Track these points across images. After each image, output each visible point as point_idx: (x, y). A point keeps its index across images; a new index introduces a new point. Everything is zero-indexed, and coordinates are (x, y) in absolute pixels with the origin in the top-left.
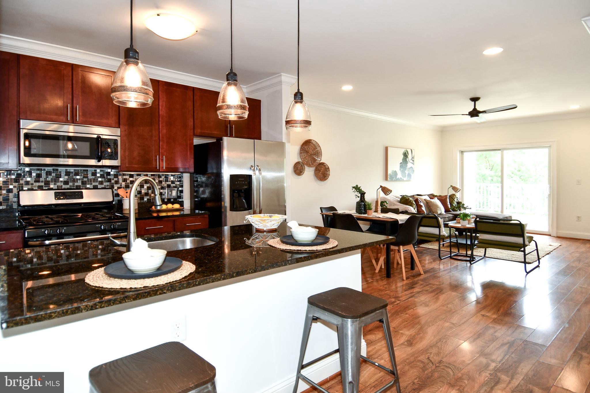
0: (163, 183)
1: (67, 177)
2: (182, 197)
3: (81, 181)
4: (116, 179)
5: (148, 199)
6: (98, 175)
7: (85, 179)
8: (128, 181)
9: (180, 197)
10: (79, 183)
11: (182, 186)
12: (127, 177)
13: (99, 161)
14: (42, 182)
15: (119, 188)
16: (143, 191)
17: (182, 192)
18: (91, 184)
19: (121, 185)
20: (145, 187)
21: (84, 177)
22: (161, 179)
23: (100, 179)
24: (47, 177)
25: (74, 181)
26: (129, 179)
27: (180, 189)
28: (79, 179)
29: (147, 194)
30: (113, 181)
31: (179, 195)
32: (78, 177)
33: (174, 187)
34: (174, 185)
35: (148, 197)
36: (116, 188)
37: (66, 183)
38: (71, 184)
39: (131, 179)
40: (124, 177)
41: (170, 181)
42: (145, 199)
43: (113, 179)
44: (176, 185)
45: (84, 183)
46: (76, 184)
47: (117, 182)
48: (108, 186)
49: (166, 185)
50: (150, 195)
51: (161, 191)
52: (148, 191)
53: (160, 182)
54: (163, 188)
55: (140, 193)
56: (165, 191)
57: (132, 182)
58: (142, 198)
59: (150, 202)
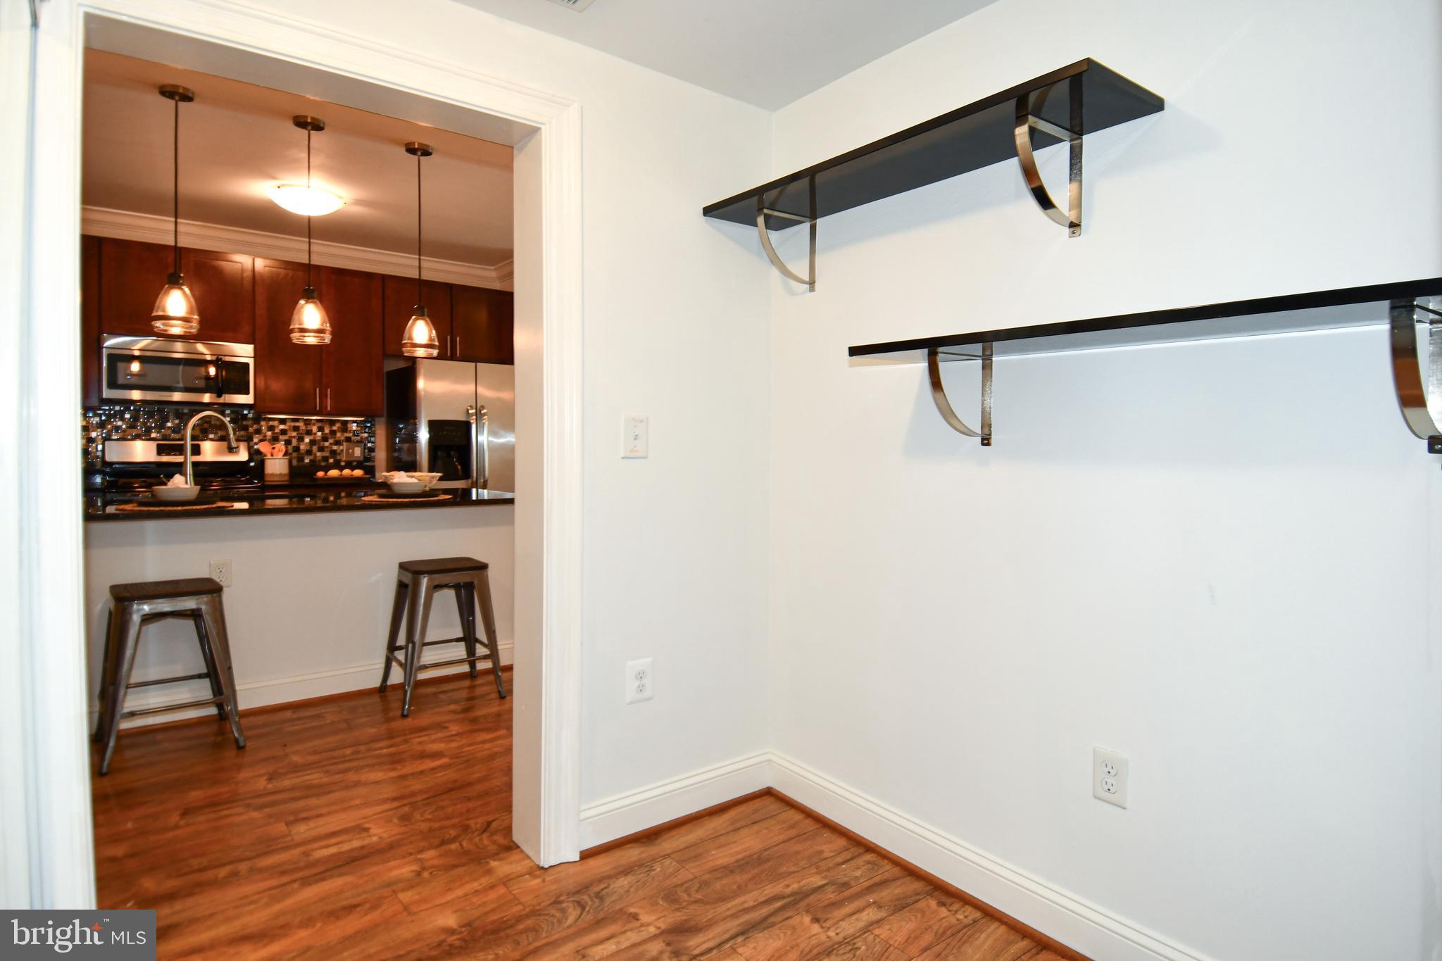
0: (339, 435)
2: (372, 458)
5: (311, 460)
8: (277, 430)
9: (368, 458)
11: (372, 441)
12: (276, 423)
13: (219, 396)
14: (140, 427)
15: (261, 441)
16: (302, 447)
17: (372, 450)
18: (215, 433)
19: (265, 436)
20: (307, 440)
22: (334, 428)
27: (369, 445)
29: (309, 452)
30: (251, 430)
31: (366, 455)
33: (358, 442)
34: (358, 438)
35: (311, 456)
36: (256, 440)
39: (282, 427)
40: (271, 423)
41: (350, 432)
42: (307, 461)
43: (252, 427)
44: (362, 438)
47: (258, 431)
48: (242, 436)
49: (342, 438)
50: (315, 454)
51: (335, 448)
52: (311, 447)
53: (333, 433)
54: (338, 443)
55: (297, 449)
56: (341, 448)
57: (284, 432)
58: (301, 459)
59: (315, 466)
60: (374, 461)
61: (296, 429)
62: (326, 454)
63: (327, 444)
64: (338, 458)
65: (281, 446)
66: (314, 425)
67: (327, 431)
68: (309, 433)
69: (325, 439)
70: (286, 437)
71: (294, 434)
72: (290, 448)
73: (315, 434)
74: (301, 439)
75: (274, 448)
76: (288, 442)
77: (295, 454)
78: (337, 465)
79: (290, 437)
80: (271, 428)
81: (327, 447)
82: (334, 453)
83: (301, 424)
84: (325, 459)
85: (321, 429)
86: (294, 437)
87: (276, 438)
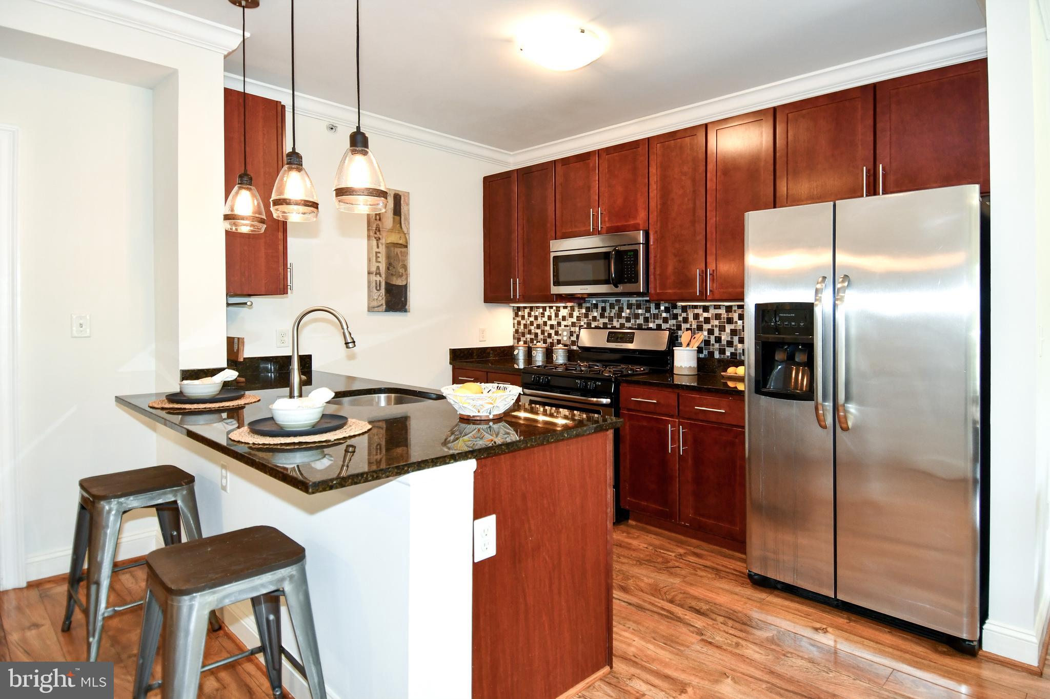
1: (628, 311)
4: (684, 315)
5: (732, 353)
6: (662, 308)
7: (648, 315)
8: (702, 319)
10: (641, 321)
12: (700, 311)
14: (606, 318)
15: (687, 330)
16: (723, 338)
18: (654, 322)
19: (691, 325)
20: (728, 330)
21: (646, 311)
23: (664, 315)
24: (611, 311)
25: (637, 316)
26: (702, 314)
28: (642, 314)
29: (730, 344)
30: (680, 319)
32: (640, 311)
35: (732, 350)
37: (628, 319)
38: (633, 321)
39: (706, 315)
40: (696, 311)
42: (728, 354)
43: (681, 315)
45: (646, 320)
46: (638, 322)
47: (686, 320)
48: (674, 325)
50: (736, 346)
52: (732, 338)
55: (718, 340)
57: (707, 320)
58: (722, 351)
61: (718, 317)
66: (735, 311)
68: (730, 321)
70: (709, 326)
71: (716, 322)
72: (712, 338)
73: (736, 322)
74: (722, 329)
76: (711, 332)
77: (717, 346)
79: (712, 326)
80: (696, 317)
83: (722, 311)
85: (741, 317)
86: (716, 326)
87: (700, 328)
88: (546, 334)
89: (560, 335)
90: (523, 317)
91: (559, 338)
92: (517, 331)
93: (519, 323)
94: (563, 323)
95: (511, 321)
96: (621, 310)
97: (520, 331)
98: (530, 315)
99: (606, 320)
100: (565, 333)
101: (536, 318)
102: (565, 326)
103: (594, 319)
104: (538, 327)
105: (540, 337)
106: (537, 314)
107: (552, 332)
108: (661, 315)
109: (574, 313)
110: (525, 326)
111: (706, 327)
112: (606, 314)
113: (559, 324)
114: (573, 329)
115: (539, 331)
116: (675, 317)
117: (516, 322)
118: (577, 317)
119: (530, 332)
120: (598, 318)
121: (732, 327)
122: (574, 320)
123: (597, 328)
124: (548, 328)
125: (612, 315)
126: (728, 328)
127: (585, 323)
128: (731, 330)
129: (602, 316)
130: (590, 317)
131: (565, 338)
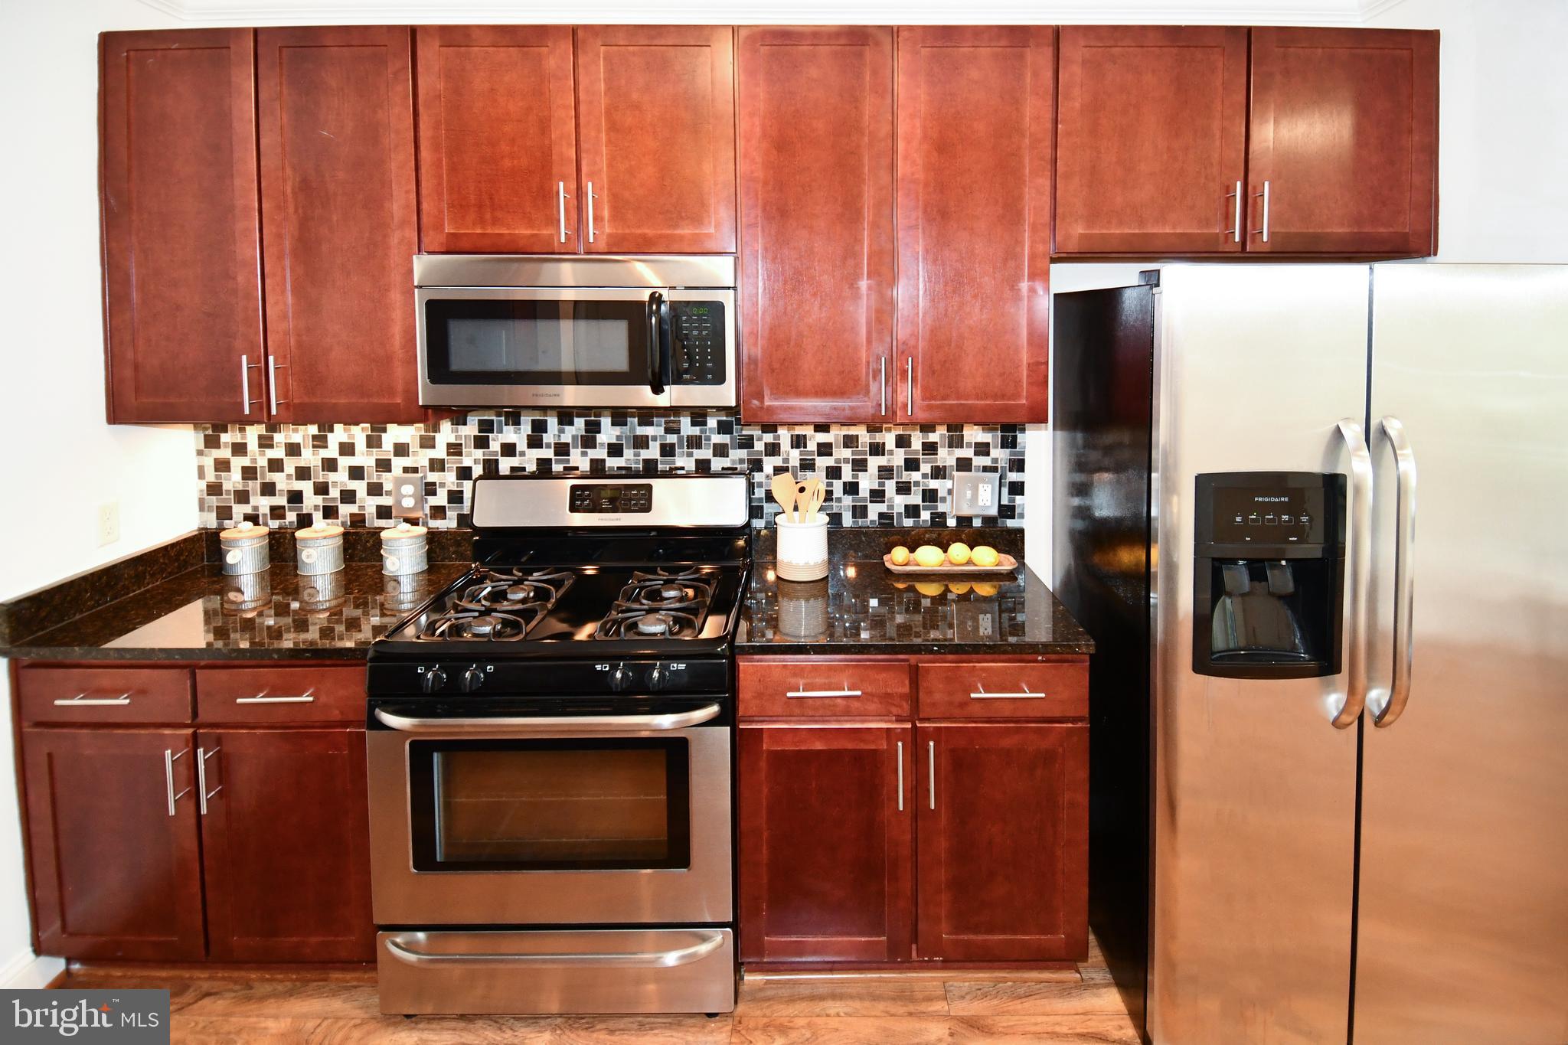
0: (943, 452)
2: (1017, 511)
3: (658, 444)
4: (769, 438)
5: (881, 515)
7: (672, 439)
8: (812, 446)
9: (1008, 511)
10: (653, 452)
11: (1018, 465)
14: (548, 446)
15: (778, 470)
16: (864, 484)
17: (1017, 489)
18: (690, 455)
19: (786, 460)
20: (873, 468)
21: (668, 431)
22: (933, 437)
23: (717, 439)
24: (562, 431)
25: (641, 443)
26: (813, 436)
27: (1013, 477)
29: (877, 495)
30: (759, 446)
31: (1005, 501)
33: (985, 469)
34: (986, 461)
35: (882, 508)
37: (615, 450)
38: (628, 454)
39: (822, 438)
40: (799, 431)
41: (969, 445)
42: (873, 518)
43: (760, 439)
44: (995, 460)
45: (667, 450)
46: (645, 454)
47: (773, 449)
48: (741, 461)
49: (951, 462)
50: (891, 499)
51: (933, 484)
52: (882, 484)
53: (930, 448)
54: (939, 473)
55: (852, 488)
56: (948, 484)
57: (825, 449)
58: (860, 511)
59: (889, 534)
60: (1022, 516)
61: (850, 441)
62: (915, 499)
63: (915, 476)
64: (941, 508)
65: (816, 481)
67: (917, 444)
68: (878, 450)
69: (912, 465)
70: (829, 461)
71: (847, 453)
72: (838, 487)
74: (860, 465)
75: (802, 490)
76: (834, 473)
77: (848, 501)
78: (940, 535)
79: (838, 461)
80: (799, 442)
81: (917, 484)
82: (930, 496)
84: (912, 511)
85: (902, 442)
86: (846, 461)
87: (807, 465)
88: (334, 493)
89: (388, 493)
90: (240, 449)
91: (385, 501)
92: (214, 489)
93: (222, 466)
94: (398, 463)
95: (194, 461)
96: (593, 428)
97: (227, 486)
98: (265, 443)
99: (548, 453)
100: (408, 489)
101: (293, 450)
102: (406, 470)
103: (509, 450)
104: (303, 473)
105: (311, 501)
106: (296, 438)
107: (360, 487)
108: (708, 439)
109: (437, 435)
110: (249, 473)
111: (823, 462)
112: (548, 438)
113: (384, 465)
114: (433, 477)
115: (306, 487)
116: (747, 443)
117: (209, 462)
118: (449, 446)
119: (269, 489)
120: (522, 446)
121: (882, 461)
122: (440, 452)
123: (517, 474)
124: (340, 479)
125: (566, 438)
126: (874, 463)
127: (476, 461)
128: (881, 469)
129: (534, 442)
130: (495, 446)
131: (408, 503)
